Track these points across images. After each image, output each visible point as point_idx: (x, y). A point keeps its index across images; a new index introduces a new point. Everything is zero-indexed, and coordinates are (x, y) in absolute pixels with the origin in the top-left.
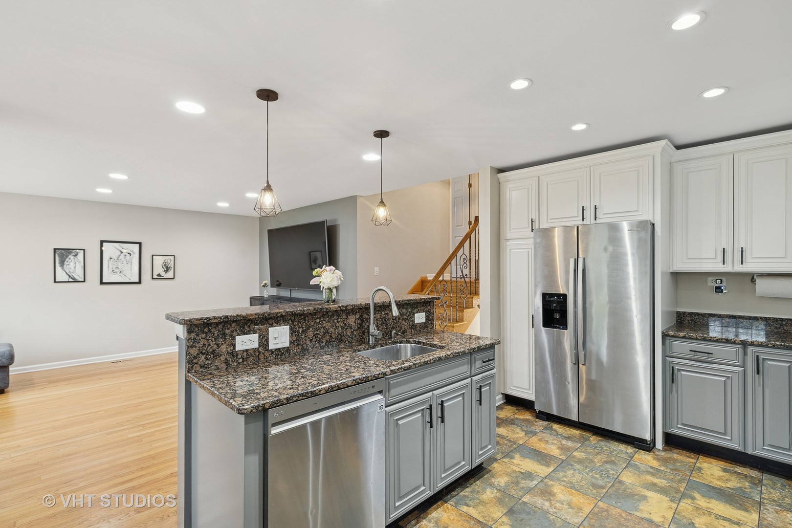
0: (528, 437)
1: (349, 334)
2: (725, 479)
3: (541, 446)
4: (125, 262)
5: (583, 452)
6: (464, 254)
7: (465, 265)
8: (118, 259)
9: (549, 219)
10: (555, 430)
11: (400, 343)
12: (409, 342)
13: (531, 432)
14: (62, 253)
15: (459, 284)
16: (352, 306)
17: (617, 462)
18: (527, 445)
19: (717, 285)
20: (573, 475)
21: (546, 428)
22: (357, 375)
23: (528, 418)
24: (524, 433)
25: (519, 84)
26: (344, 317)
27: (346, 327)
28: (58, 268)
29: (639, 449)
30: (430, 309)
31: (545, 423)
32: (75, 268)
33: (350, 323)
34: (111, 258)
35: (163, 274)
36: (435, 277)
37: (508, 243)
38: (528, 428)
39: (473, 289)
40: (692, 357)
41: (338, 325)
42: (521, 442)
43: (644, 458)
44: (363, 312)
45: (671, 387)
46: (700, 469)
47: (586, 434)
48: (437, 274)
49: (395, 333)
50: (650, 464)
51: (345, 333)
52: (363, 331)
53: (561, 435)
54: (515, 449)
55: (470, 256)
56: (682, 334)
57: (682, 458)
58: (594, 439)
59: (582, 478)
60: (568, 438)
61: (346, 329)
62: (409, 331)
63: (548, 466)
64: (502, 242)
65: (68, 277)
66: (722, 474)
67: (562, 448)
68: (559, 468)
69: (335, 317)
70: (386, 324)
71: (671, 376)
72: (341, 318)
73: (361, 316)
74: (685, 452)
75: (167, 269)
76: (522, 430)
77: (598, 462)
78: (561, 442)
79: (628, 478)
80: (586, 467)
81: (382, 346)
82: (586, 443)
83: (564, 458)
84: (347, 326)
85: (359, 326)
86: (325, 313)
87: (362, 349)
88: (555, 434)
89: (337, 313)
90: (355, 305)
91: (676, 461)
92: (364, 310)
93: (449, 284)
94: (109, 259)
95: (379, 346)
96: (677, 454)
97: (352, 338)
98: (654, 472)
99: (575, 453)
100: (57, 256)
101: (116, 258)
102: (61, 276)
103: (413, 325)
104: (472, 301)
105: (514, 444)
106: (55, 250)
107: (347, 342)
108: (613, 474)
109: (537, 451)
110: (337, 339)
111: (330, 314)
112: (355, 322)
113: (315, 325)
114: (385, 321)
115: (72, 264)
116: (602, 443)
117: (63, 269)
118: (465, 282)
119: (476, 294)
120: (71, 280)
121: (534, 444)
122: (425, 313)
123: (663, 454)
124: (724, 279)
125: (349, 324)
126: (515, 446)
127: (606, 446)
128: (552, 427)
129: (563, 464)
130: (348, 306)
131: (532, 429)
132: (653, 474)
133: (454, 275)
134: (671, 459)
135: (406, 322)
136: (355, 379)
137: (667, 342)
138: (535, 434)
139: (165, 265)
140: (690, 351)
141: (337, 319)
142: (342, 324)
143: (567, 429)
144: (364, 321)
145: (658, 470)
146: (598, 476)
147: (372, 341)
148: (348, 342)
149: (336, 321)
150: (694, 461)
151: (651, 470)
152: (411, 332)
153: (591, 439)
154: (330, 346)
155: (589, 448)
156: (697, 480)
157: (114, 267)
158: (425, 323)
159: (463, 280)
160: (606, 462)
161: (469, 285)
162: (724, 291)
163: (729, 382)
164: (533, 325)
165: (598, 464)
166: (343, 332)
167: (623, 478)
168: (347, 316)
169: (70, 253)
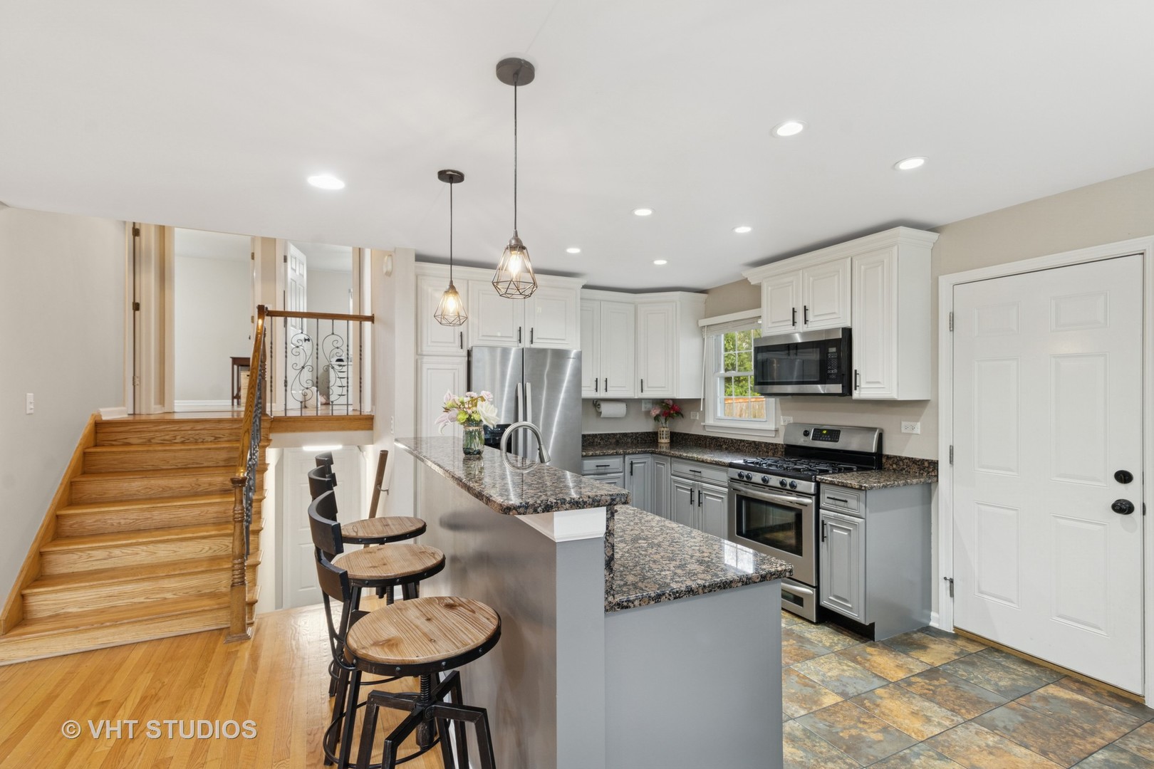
9: (481, 335)
37: (423, 360)
140: (596, 466)
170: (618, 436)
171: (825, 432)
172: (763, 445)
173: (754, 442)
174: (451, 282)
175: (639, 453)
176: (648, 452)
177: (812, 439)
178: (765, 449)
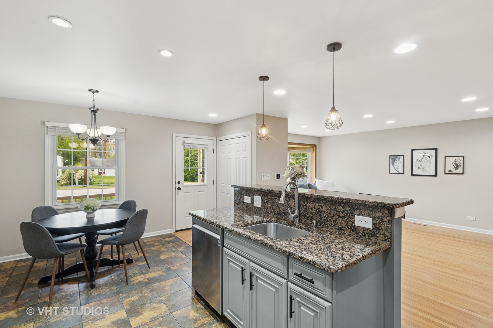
4: (426, 162)
8: (421, 160)
14: (393, 158)
28: (391, 166)
32: (399, 166)
34: (417, 160)
35: (453, 170)
62: (347, 230)
65: (395, 171)
75: (457, 167)
86: (277, 194)
94: (416, 160)
100: (391, 160)
101: (420, 160)
102: (393, 171)
103: (353, 226)
106: (390, 156)
113: (272, 200)
115: (397, 164)
117: (393, 166)
120: (397, 172)
122: (371, 218)
135: (343, 220)
139: (455, 164)
152: (351, 232)
157: (419, 165)
168: (289, 199)
169: (397, 158)
174: (334, 105)
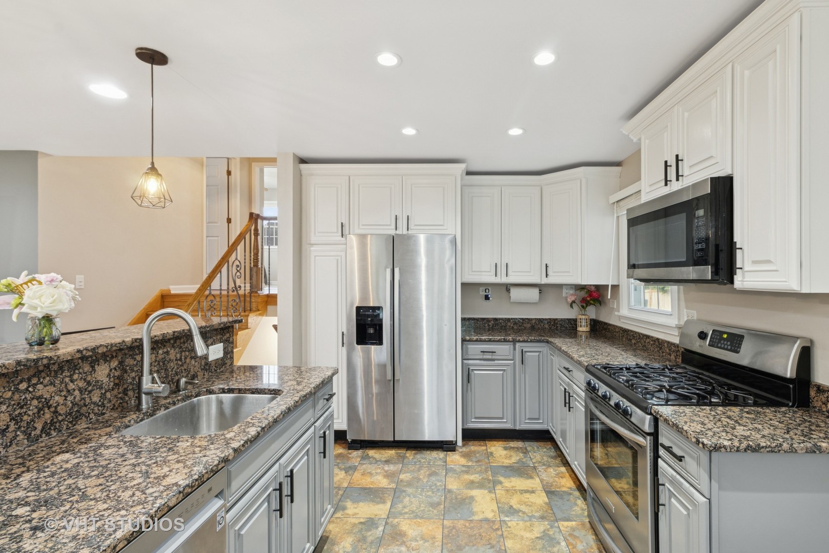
0: (350, 475)
1: (96, 399)
2: (509, 456)
3: (366, 482)
5: (408, 473)
6: (236, 259)
7: (238, 274)
9: (361, 224)
10: (372, 457)
11: (197, 396)
12: (211, 392)
13: (350, 468)
15: (230, 300)
16: (107, 347)
17: (437, 471)
18: (353, 485)
19: (486, 294)
20: (411, 503)
21: (363, 458)
22: (181, 479)
23: (339, 452)
24: (344, 472)
25: (387, 59)
26: (87, 368)
27: (90, 388)
29: (447, 451)
30: (229, 338)
31: (360, 452)
33: (99, 378)
36: (199, 289)
37: (312, 249)
38: (345, 465)
39: (248, 304)
40: (481, 357)
41: (71, 386)
42: (345, 485)
43: (455, 459)
44: (126, 354)
45: (467, 386)
46: (492, 453)
47: (402, 452)
48: (202, 286)
49: (186, 382)
50: (460, 463)
51: (88, 401)
52: (125, 389)
53: (380, 461)
54: (342, 495)
55: (245, 263)
56: (475, 338)
57: (475, 447)
58: (410, 454)
59: (419, 501)
60: (387, 462)
61: (90, 392)
62: (200, 374)
63: (384, 502)
64: (304, 246)
66: (505, 452)
67: (389, 476)
68: (395, 499)
69: (66, 373)
70: (166, 370)
71: (467, 377)
72: (80, 373)
73: (121, 363)
74: (476, 443)
76: (341, 469)
77: (424, 478)
78: (383, 469)
79: (453, 484)
80: (417, 488)
81: (167, 408)
82: (405, 461)
83: (393, 486)
84: (91, 386)
85: (117, 381)
86: (43, 368)
87: (132, 422)
88: (374, 461)
89: (71, 364)
90: (112, 344)
91: (474, 452)
92: (126, 351)
93: (218, 299)
95: (163, 409)
96: (473, 445)
97: (103, 405)
98: (467, 469)
99: (402, 476)
103: (207, 364)
104: (247, 320)
105: (339, 490)
107: (92, 416)
108: (440, 486)
109: (365, 489)
110: (70, 414)
111: (55, 367)
112: (109, 375)
113: (17, 396)
114: (164, 364)
116: (418, 456)
118: (239, 296)
119: (251, 310)
121: (360, 481)
122: (222, 344)
123: (464, 449)
124: (490, 289)
125: (97, 381)
126: (341, 492)
127: (422, 458)
128: (368, 454)
129: (397, 493)
130: (98, 348)
131: (349, 464)
132: (467, 472)
133: (224, 287)
134: (471, 452)
135: (196, 362)
136: (181, 489)
137: (464, 346)
138: (354, 468)
140: (481, 352)
141: (71, 376)
142: (82, 384)
143: (383, 451)
144: (126, 372)
145: (468, 467)
146: (430, 493)
147: (147, 403)
148: (95, 414)
149: (67, 380)
150: (484, 448)
151: (464, 469)
152: (204, 375)
153: (408, 455)
154: (52, 432)
155: (410, 466)
156: (495, 465)
158: (222, 359)
159: (235, 293)
160: (430, 475)
161: (242, 299)
162: (490, 299)
163: (505, 373)
164: (343, 343)
165: (425, 480)
166: (84, 399)
167: (450, 487)
168: (93, 367)
170: (534, 321)
171: (725, 336)
172: (666, 345)
173: (658, 339)
174: (153, 163)
175: (531, 341)
176: (543, 341)
177: (709, 345)
178: (668, 351)
